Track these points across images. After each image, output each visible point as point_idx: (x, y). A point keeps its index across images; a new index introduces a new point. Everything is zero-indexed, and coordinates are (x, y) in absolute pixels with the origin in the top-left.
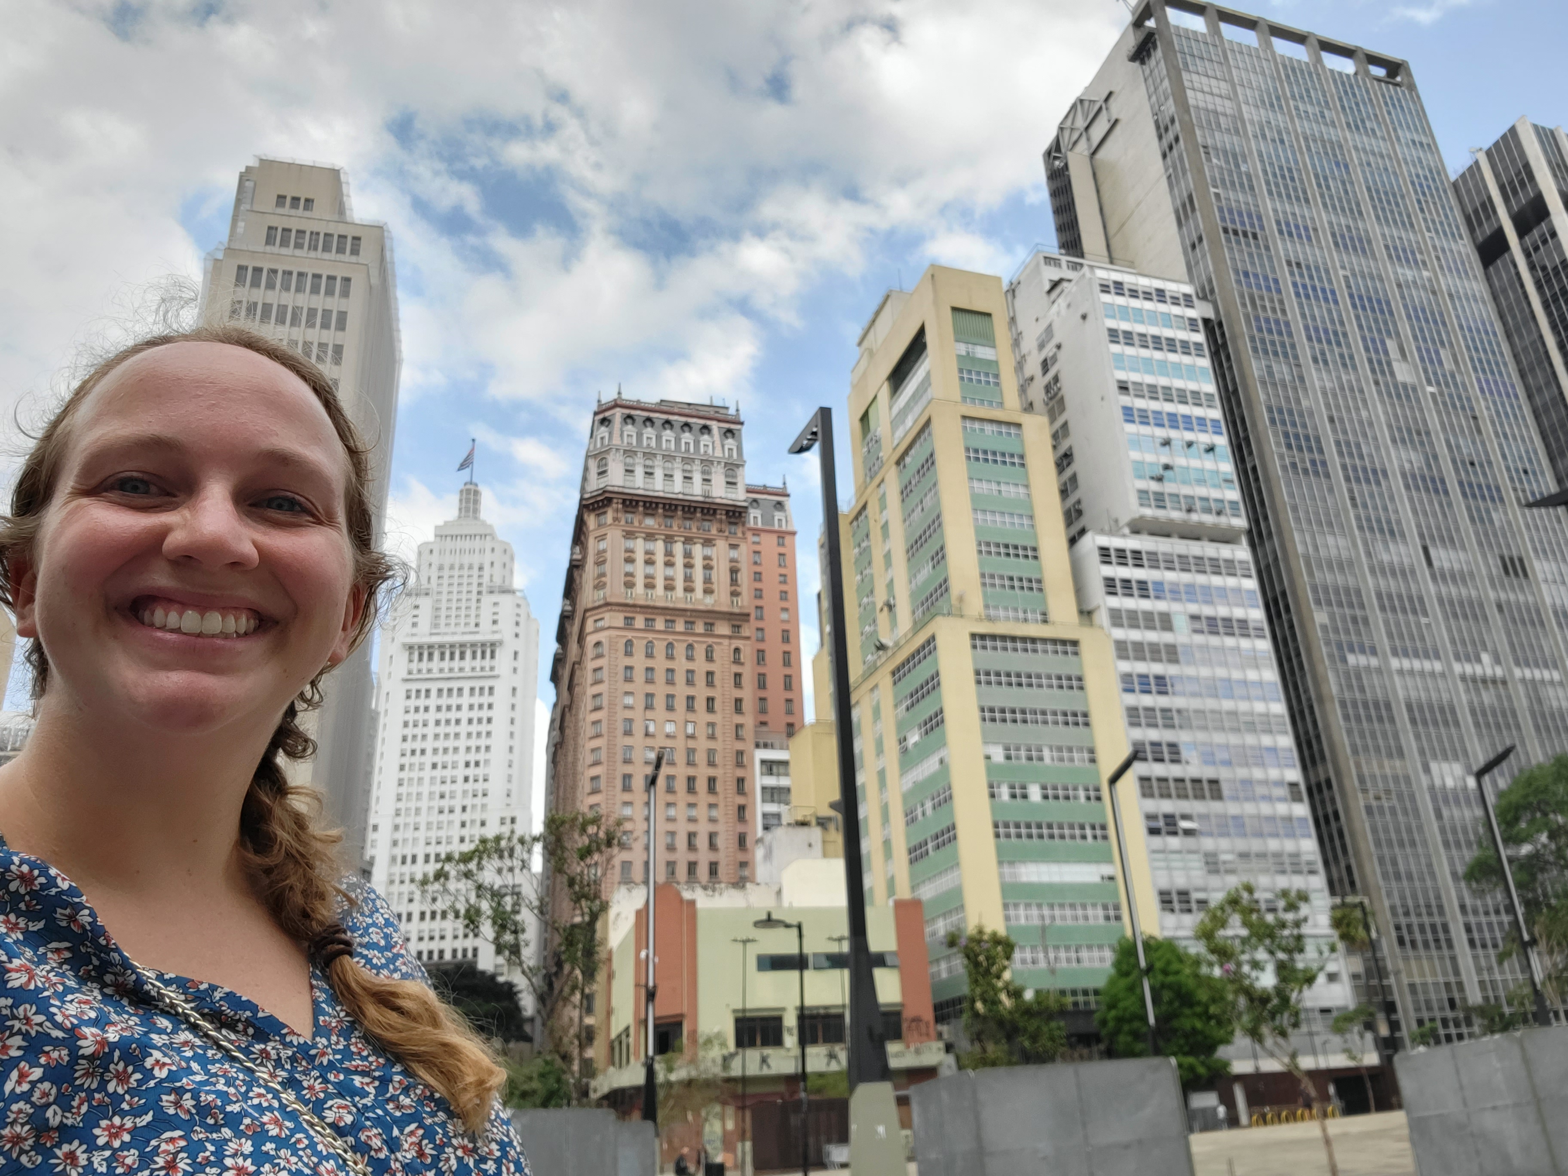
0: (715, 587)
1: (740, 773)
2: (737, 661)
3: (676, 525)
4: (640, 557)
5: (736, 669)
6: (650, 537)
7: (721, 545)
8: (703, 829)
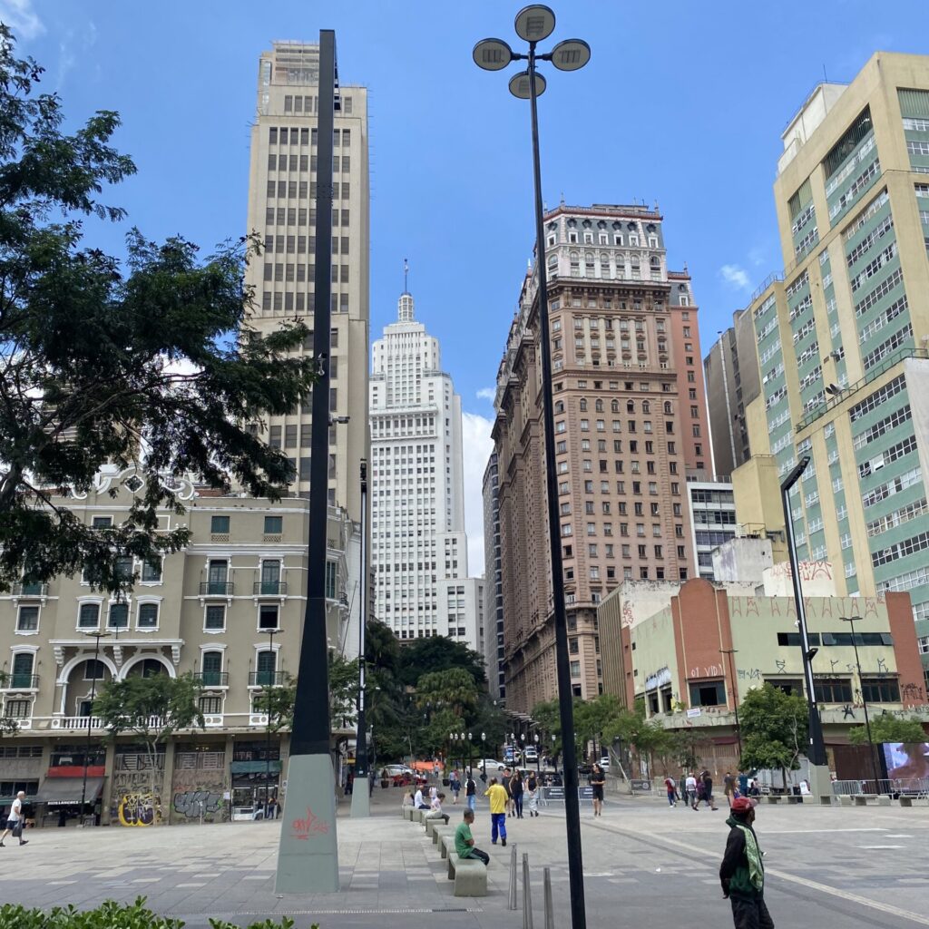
0: (647, 354)
1: (676, 500)
2: (668, 412)
3: (613, 306)
4: (587, 333)
5: (667, 419)
6: (594, 317)
7: (650, 319)
8: (650, 543)
